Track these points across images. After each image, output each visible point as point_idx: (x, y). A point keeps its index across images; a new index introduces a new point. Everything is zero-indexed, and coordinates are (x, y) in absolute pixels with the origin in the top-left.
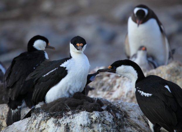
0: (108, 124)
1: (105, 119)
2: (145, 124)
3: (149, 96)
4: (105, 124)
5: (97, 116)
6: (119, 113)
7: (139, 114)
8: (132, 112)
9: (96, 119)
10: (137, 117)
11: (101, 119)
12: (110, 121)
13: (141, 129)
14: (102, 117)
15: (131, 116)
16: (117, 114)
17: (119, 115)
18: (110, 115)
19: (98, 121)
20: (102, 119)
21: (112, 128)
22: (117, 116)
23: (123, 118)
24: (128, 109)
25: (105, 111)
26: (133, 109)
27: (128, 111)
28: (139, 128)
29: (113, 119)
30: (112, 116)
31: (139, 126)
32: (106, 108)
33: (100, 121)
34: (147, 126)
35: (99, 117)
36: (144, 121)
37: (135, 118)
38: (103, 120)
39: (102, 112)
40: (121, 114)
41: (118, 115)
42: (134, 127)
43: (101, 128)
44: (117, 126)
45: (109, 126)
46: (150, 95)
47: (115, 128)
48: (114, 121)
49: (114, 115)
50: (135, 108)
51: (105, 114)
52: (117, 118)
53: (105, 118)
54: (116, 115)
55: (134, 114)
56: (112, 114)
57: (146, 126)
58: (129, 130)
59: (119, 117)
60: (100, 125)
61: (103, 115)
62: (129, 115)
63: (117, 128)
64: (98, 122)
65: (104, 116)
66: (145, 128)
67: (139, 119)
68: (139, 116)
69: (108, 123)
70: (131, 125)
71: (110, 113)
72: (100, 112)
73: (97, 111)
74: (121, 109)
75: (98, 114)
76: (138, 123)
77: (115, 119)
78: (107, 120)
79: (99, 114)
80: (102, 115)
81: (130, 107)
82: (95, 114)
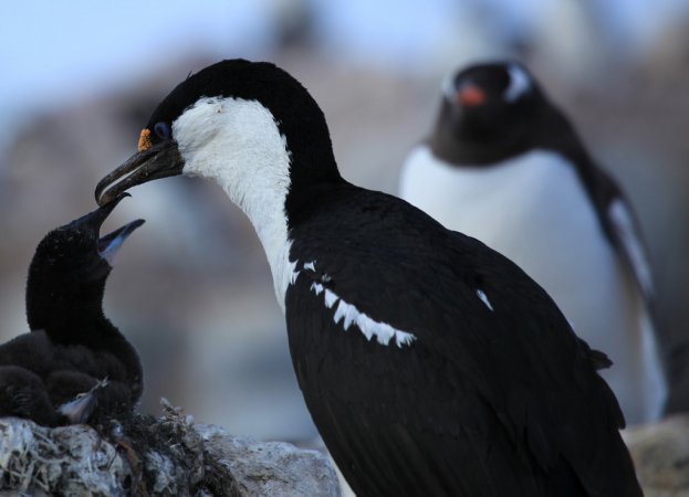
1: (73, 475)
3: (393, 340)
5: (19, 447)
6: (165, 451)
8: (268, 486)
9: (11, 465)
11: (43, 470)
12: (105, 488)
14: (51, 454)
16: (155, 457)
17: (168, 465)
18: (104, 451)
19: (26, 478)
20: (48, 467)
22: (151, 468)
25: (75, 429)
26: (283, 474)
29: (127, 482)
30: (119, 461)
33: (40, 477)
35: (29, 455)
38: (54, 476)
39: (58, 430)
40: (183, 464)
41: (161, 464)
46: (402, 337)
49: (136, 460)
50: (295, 468)
51: (72, 444)
52: (151, 478)
53: (74, 466)
54: (146, 460)
56: (120, 449)
59: (164, 479)
61: (61, 448)
64: (26, 483)
65: (69, 453)
71: (112, 441)
72: (44, 430)
73: (21, 416)
74: (188, 439)
75: (28, 435)
77: (138, 482)
78: (85, 477)
79: (35, 436)
80: (55, 447)
82: (10, 431)
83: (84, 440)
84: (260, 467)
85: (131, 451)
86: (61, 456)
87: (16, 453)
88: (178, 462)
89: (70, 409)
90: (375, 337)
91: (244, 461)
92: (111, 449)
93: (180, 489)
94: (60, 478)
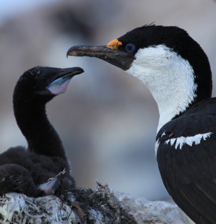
1: (48, 223)
5: (18, 209)
6: (98, 208)
9: (14, 219)
11: (31, 221)
14: (35, 212)
16: (93, 212)
17: (100, 216)
18: (65, 210)
22: (91, 218)
25: (48, 198)
30: (73, 215)
35: (23, 213)
39: (39, 199)
40: (108, 215)
49: (83, 214)
51: (47, 207)
53: (49, 218)
54: (88, 214)
56: (73, 208)
61: (41, 209)
65: (45, 211)
72: (31, 199)
73: (18, 192)
74: (111, 201)
75: (22, 203)
79: (26, 202)
80: (37, 209)
83: (53, 204)
84: (152, 215)
85: (80, 209)
86: (41, 213)
87: (16, 213)
88: (106, 215)
89: (45, 187)
91: (142, 212)
92: (68, 208)
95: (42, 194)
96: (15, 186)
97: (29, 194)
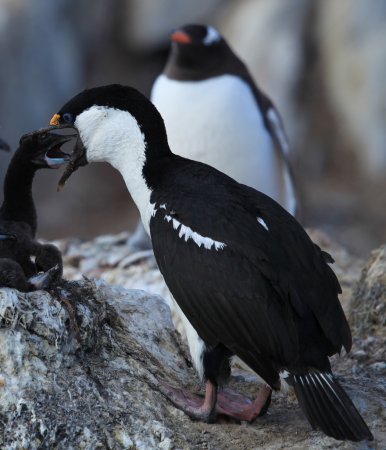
0: (46, 334)
1: (39, 319)
2: (178, 359)
4: (36, 334)
5: (11, 305)
6: (87, 304)
7: (160, 326)
8: (134, 316)
9: (6, 315)
10: (150, 332)
11: (23, 317)
12: (56, 326)
13: (161, 371)
14: (27, 308)
15: (130, 329)
16: (81, 307)
17: (88, 311)
18: (55, 306)
19: (14, 321)
20: (26, 315)
21: (59, 351)
22: (79, 314)
23: (101, 325)
24: (122, 307)
25: (39, 293)
26: (141, 309)
27: (124, 311)
28: (153, 367)
29: (67, 322)
30: (63, 311)
31: (154, 361)
32: (44, 282)
33: (21, 321)
34: (185, 365)
35: (16, 309)
36: (176, 352)
37: (146, 336)
38: (29, 321)
39: (30, 294)
40: (95, 310)
41: (85, 311)
42: (138, 360)
43: (22, 346)
44: (79, 349)
45: (51, 343)
46: (218, 245)
47: (70, 354)
48: (68, 329)
49: (72, 310)
50: (147, 305)
51: (38, 302)
52: (80, 319)
53: (40, 314)
54: (77, 310)
55: (140, 324)
56: (63, 304)
57: (181, 367)
58: (119, 366)
59: (86, 320)
60: (18, 336)
61: (32, 304)
62: (124, 323)
63: (76, 354)
64: (14, 324)
65: (36, 307)
66: (177, 369)
67: (157, 340)
68: (161, 333)
69: (48, 333)
70: (128, 354)
71: (59, 300)
72: (23, 294)
74: (96, 295)
75: (15, 298)
76: (154, 350)
77: (73, 322)
78: (45, 320)
79: (19, 299)
80: (29, 304)
81: (132, 302)
82: (5, 295)
83: (44, 299)
84: (128, 305)
85: (70, 306)
86: (32, 309)
87: (9, 308)
88: (93, 310)
89: (36, 280)
90: (203, 245)
91: (119, 301)
92: (58, 304)
93: (94, 325)
94: (32, 322)
95: (32, 288)
96: (8, 281)
97: (21, 289)
